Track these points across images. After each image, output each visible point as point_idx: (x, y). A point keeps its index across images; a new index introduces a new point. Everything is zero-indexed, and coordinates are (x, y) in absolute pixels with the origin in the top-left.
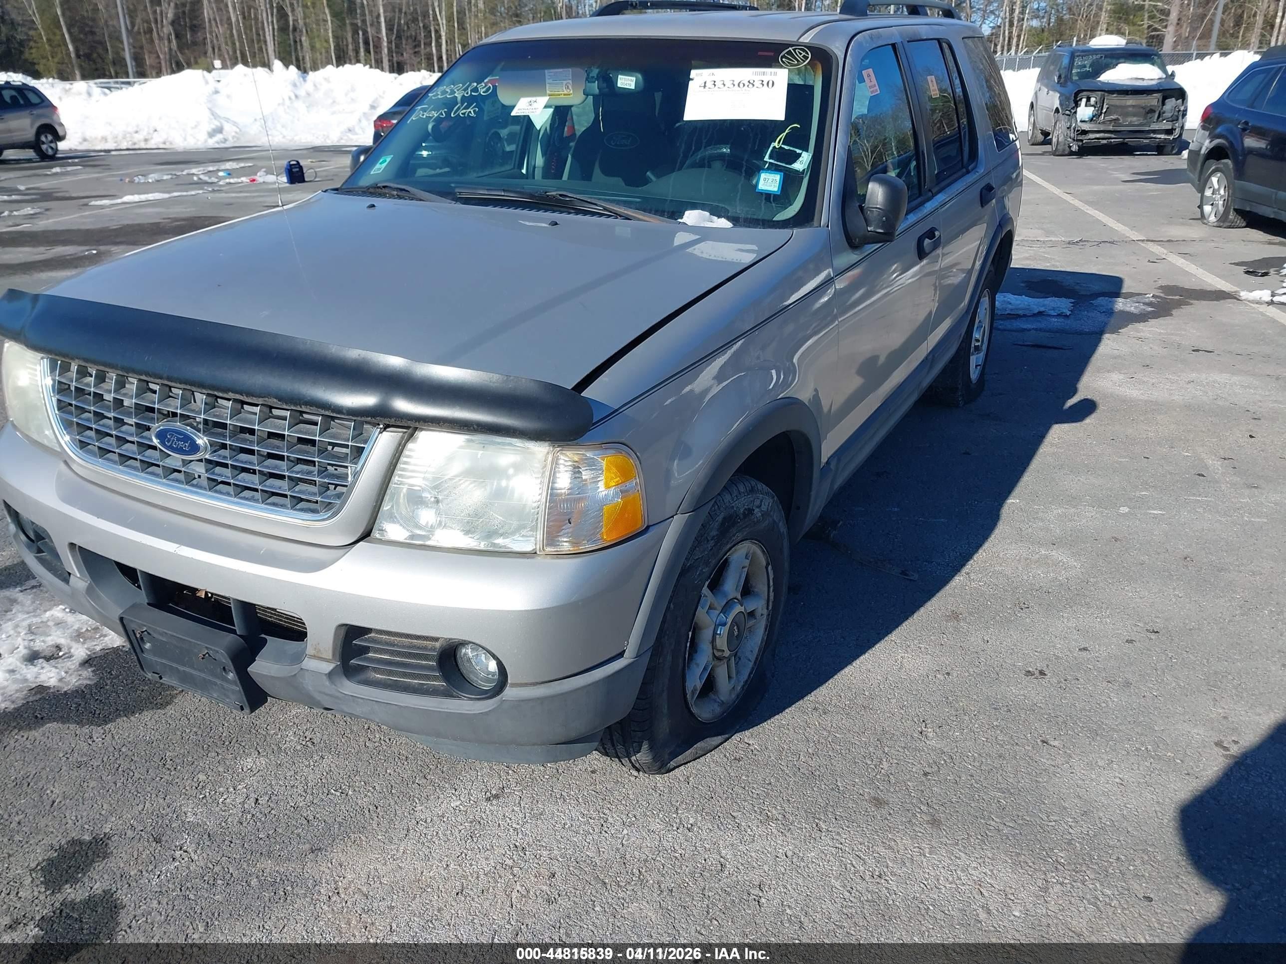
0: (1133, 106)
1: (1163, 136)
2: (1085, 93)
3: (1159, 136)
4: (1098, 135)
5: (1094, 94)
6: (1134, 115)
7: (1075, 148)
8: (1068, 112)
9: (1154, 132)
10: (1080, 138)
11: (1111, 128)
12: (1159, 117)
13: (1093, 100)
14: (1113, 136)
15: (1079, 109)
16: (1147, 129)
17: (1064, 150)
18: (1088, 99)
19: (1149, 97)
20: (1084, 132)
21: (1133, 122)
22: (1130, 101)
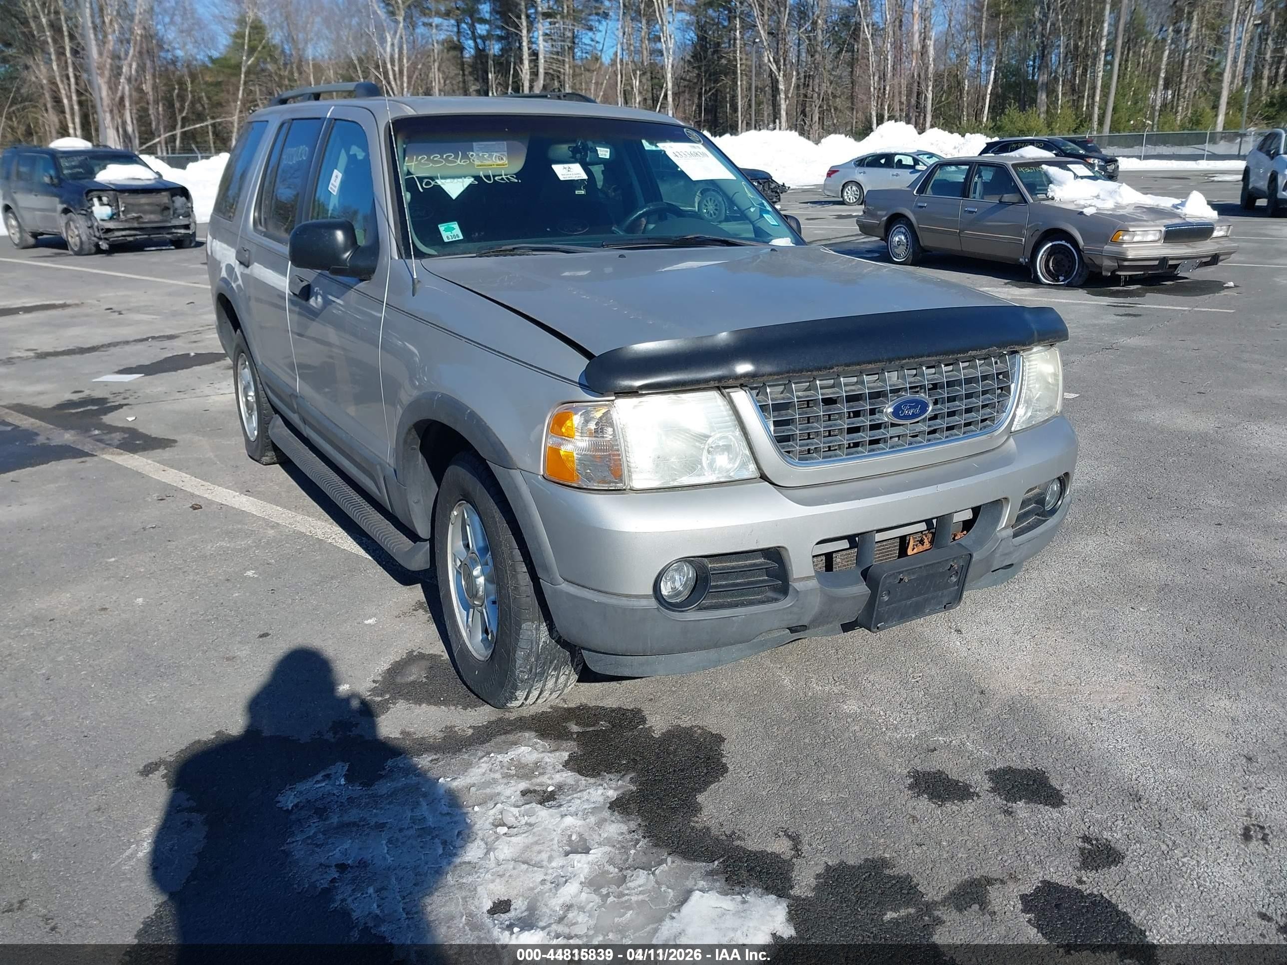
0: (148, 204)
1: (183, 231)
2: (95, 193)
3: (179, 231)
4: (124, 233)
5: (105, 193)
6: (152, 213)
7: (104, 246)
8: (84, 212)
9: (175, 227)
10: (106, 236)
11: (136, 225)
12: (174, 213)
13: (105, 199)
14: (138, 232)
15: (94, 208)
16: (169, 225)
17: (90, 250)
18: (100, 199)
19: (159, 196)
20: (109, 230)
21: (152, 219)
22: (143, 199)
